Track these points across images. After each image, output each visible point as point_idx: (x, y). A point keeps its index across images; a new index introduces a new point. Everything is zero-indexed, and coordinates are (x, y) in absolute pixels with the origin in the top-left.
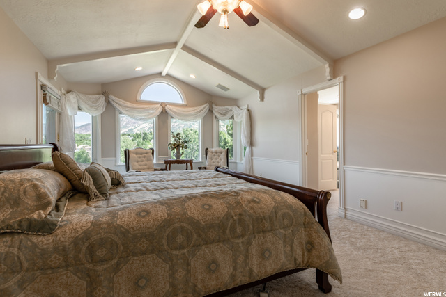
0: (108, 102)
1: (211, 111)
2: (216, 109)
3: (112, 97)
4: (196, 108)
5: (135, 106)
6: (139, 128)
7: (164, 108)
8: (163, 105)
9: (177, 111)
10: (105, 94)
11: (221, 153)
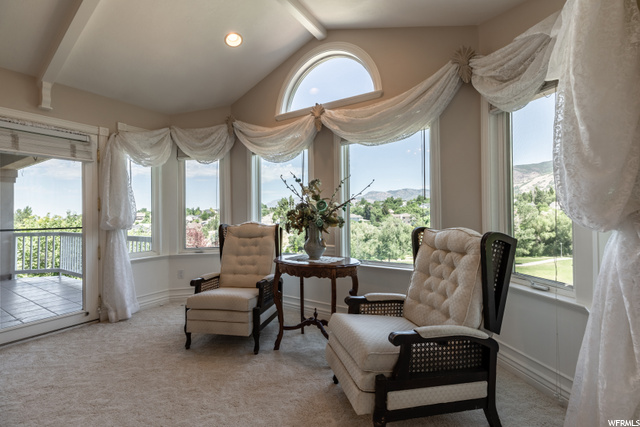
1: (466, 85)
3: (237, 124)
5: (268, 130)
6: (530, 185)
7: (317, 121)
8: (317, 114)
10: (229, 122)
11: (463, 253)
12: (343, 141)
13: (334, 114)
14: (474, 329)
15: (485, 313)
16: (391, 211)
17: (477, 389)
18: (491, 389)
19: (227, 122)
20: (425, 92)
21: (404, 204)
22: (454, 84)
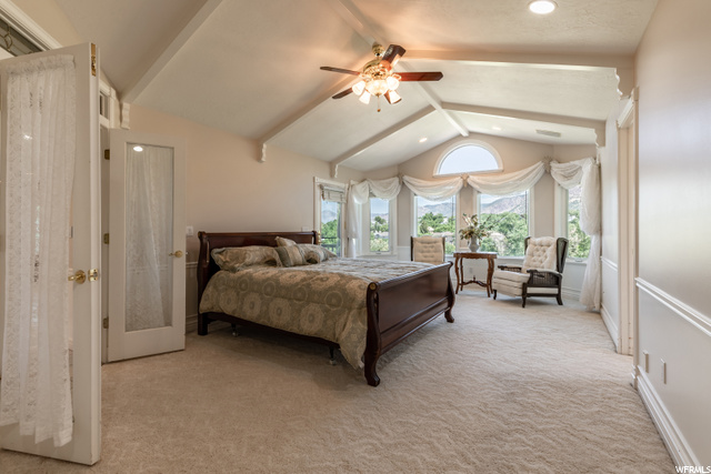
0: (403, 184)
1: (547, 172)
2: (556, 168)
3: (406, 178)
4: (516, 173)
5: (429, 183)
7: (465, 181)
8: (465, 177)
9: (483, 182)
10: (399, 175)
11: (549, 246)
12: (479, 192)
13: (475, 178)
14: (554, 270)
15: (558, 266)
16: (431, 229)
17: (555, 291)
18: (560, 291)
19: (398, 176)
20: (527, 175)
21: (446, 220)
22: (542, 171)
